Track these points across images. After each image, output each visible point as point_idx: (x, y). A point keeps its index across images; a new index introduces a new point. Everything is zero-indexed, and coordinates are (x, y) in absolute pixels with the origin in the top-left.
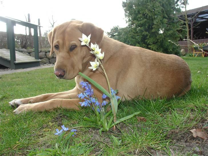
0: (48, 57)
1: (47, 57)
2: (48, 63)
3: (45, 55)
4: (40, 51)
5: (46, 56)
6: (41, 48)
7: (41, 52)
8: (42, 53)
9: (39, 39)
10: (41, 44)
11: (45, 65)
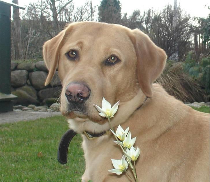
0: (34, 83)
1: (32, 85)
2: (33, 103)
3: (28, 77)
4: (13, 67)
5: (28, 82)
6: (18, 56)
7: (16, 68)
8: (20, 71)
9: (12, 33)
10: (17, 47)
11: (26, 108)
